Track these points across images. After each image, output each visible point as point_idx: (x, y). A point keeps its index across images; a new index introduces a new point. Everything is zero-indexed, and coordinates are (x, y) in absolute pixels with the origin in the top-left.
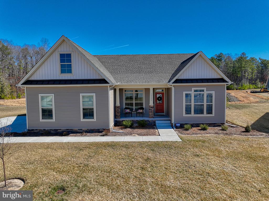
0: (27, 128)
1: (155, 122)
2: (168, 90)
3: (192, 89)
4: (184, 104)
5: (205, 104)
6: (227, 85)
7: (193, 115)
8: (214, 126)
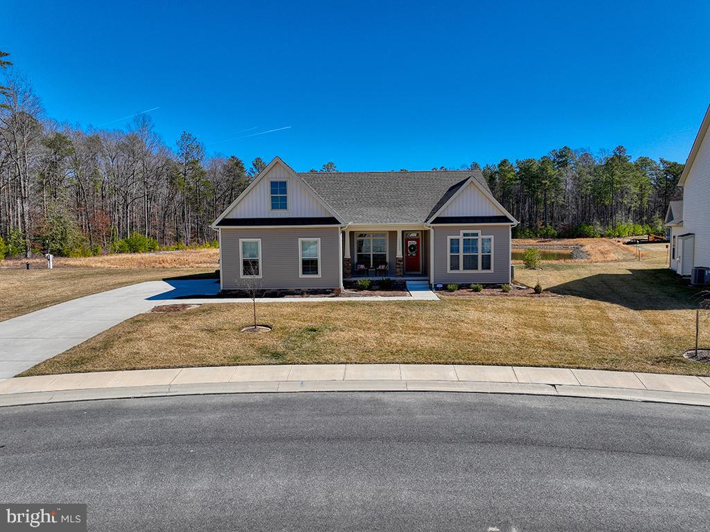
0: (222, 288)
1: (405, 283)
2: (426, 233)
3: (461, 233)
4: (449, 254)
5: (480, 254)
6: (512, 225)
7: (461, 270)
8: (493, 288)
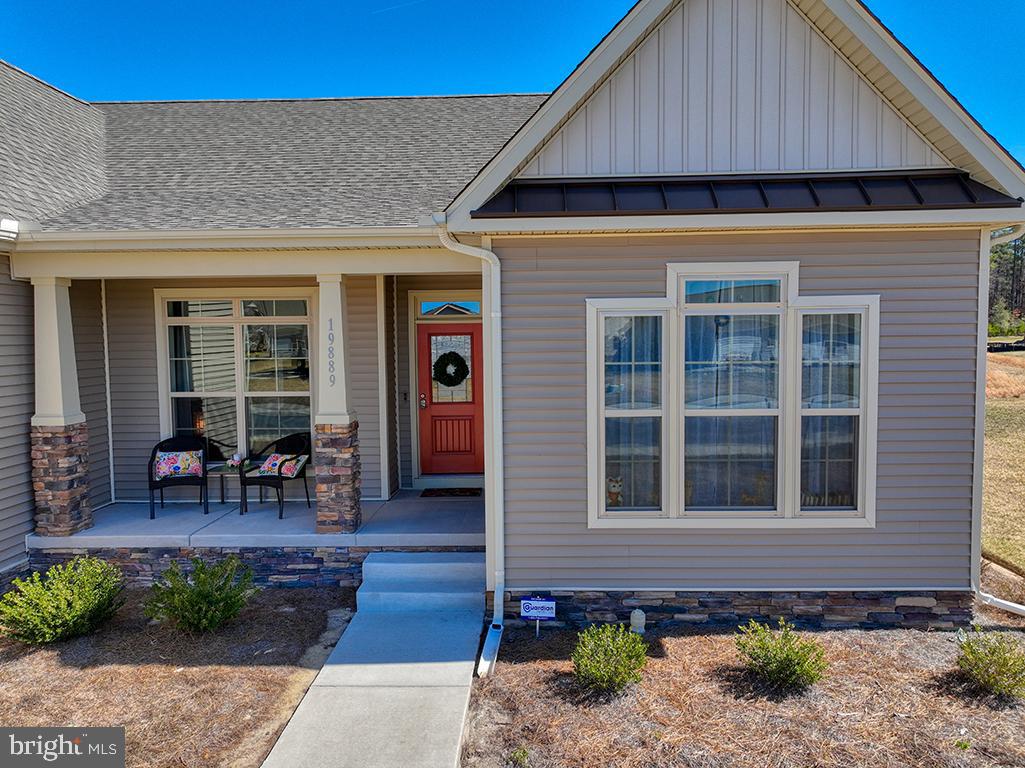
1: (357, 568)
3: (671, 279)
4: (596, 414)
5: (790, 409)
